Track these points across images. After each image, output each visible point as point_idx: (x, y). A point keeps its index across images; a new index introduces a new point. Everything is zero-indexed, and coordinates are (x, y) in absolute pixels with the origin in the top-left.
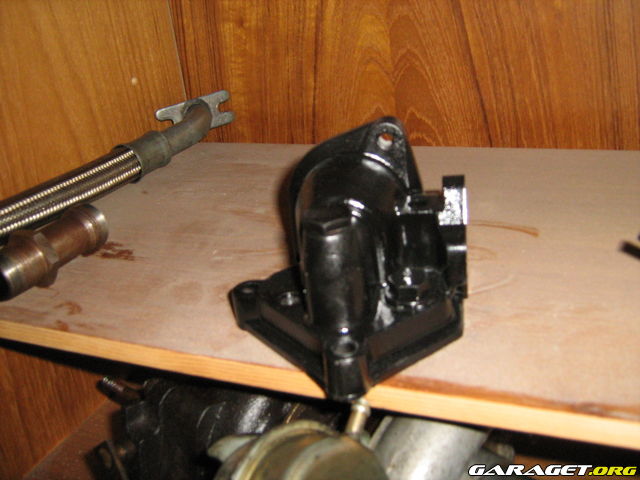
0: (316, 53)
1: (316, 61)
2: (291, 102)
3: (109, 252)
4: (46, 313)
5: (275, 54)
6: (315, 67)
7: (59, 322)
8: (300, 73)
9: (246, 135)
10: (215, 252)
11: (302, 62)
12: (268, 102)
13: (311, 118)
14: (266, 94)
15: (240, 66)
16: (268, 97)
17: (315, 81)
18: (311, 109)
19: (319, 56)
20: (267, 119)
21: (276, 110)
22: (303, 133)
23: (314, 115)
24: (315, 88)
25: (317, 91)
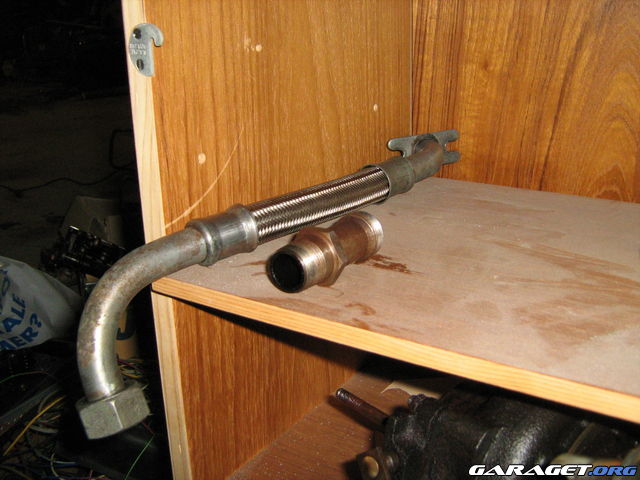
0: (560, 103)
1: (558, 111)
2: (524, 148)
3: (379, 262)
4: (339, 311)
5: (515, 101)
6: (556, 118)
7: (356, 320)
8: (539, 122)
9: (468, 176)
10: (495, 277)
11: (542, 112)
12: (499, 146)
13: (541, 168)
14: (497, 139)
15: (476, 108)
16: (500, 142)
17: (553, 132)
18: (543, 159)
19: (562, 107)
20: (493, 163)
21: (505, 156)
22: (530, 181)
23: (545, 165)
24: (552, 139)
25: (554, 141)
